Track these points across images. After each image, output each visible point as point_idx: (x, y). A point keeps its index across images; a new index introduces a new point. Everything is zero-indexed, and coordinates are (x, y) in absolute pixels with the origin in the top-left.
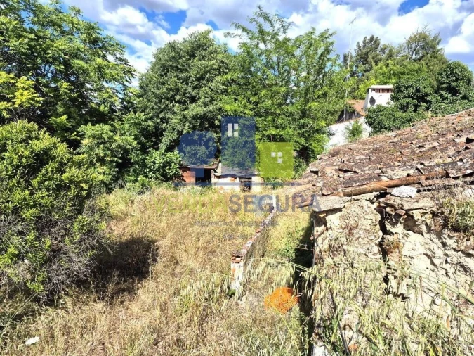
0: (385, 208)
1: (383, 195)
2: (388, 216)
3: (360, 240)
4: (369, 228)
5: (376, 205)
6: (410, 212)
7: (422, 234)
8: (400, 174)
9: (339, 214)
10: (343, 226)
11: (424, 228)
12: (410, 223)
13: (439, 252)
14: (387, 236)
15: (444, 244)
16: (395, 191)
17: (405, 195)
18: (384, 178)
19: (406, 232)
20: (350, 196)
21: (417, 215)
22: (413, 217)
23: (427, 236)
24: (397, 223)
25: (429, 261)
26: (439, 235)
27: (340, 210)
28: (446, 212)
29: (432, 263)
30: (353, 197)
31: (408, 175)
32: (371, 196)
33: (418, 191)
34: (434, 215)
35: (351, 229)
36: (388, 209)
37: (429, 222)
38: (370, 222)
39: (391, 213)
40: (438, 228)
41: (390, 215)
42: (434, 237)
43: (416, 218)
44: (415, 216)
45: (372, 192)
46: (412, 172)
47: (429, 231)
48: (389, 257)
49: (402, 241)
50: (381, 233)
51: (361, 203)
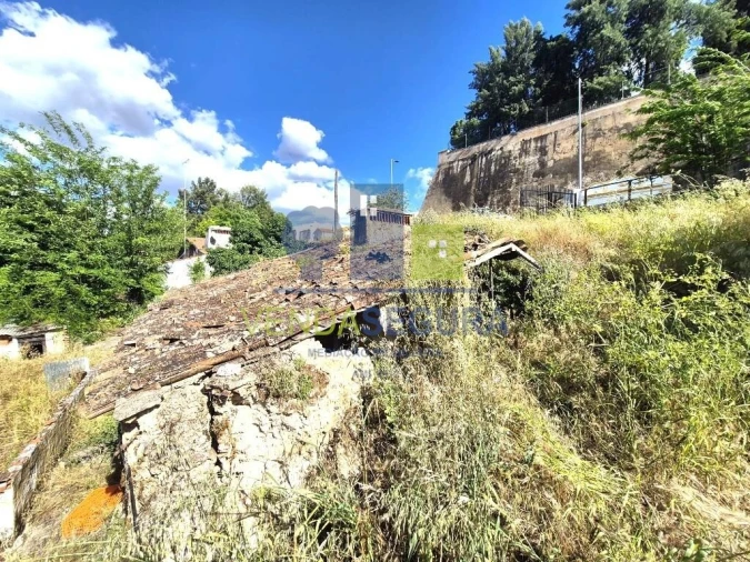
0: (210, 390)
1: (209, 375)
2: (214, 398)
3: (185, 434)
4: (194, 416)
5: (201, 386)
6: (235, 391)
7: (249, 405)
8: (226, 345)
9: (156, 411)
10: (162, 425)
11: (251, 400)
12: (237, 399)
13: (265, 420)
14: (216, 417)
15: (269, 411)
16: (221, 370)
17: (230, 374)
18: (210, 355)
19: (235, 407)
20: (170, 384)
21: (242, 392)
22: (239, 394)
23: (254, 407)
24: (224, 403)
25: (257, 428)
26: (264, 404)
27: (157, 406)
28: (267, 383)
29: (261, 431)
30: (174, 385)
31: (234, 349)
32: (195, 378)
33: (243, 366)
34: (259, 386)
35: (172, 425)
36: (214, 392)
37: (254, 394)
38: (195, 409)
39: (217, 394)
40: (262, 399)
41: (217, 397)
42: (259, 406)
43: (242, 395)
45: (196, 373)
46: (237, 342)
47: (255, 403)
48: (219, 441)
49: (232, 419)
50: (209, 416)
51: (183, 391)
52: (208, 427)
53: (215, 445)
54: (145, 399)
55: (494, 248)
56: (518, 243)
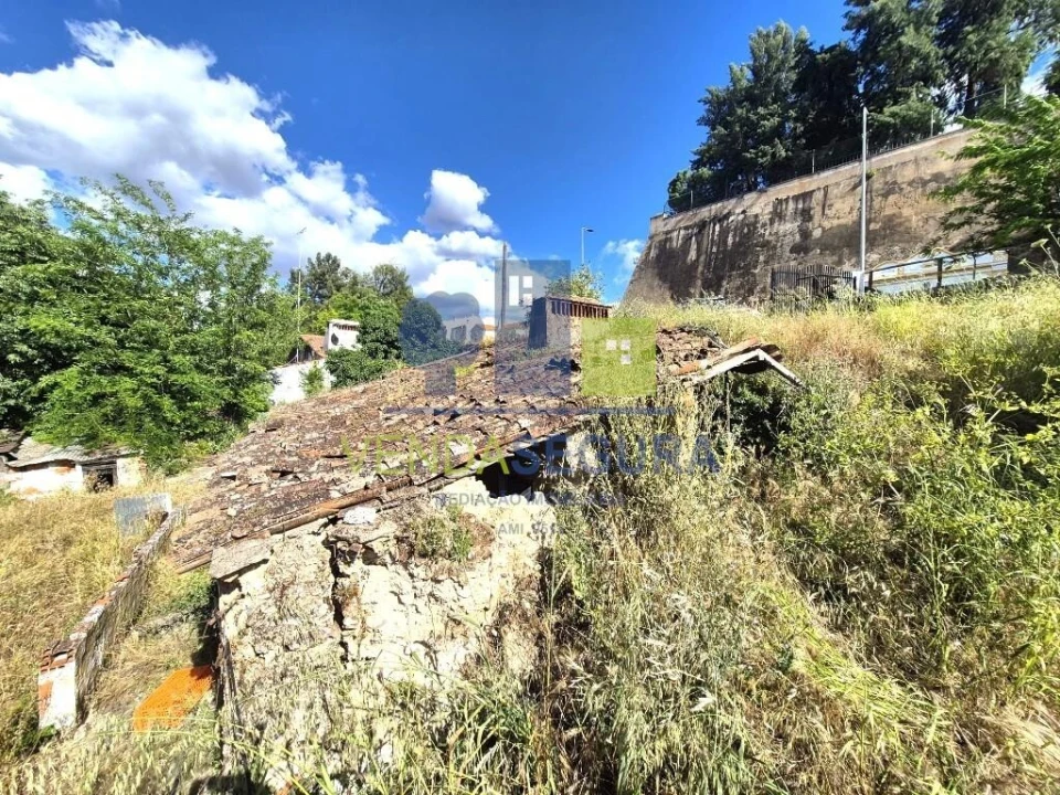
0: (335, 543)
1: (334, 521)
2: (340, 554)
3: (300, 601)
4: (312, 578)
5: (323, 536)
6: (368, 545)
7: (386, 566)
8: (356, 482)
9: (263, 567)
10: (271, 586)
11: (388, 559)
12: (370, 556)
13: (406, 585)
14: (340, 580)
15: (412, 576)
16: (349, 516)
17: (361, 519)
18: (334, 494)
19: (366, 567)
20: (281, 531)
21: (377, 547)
22: (372, 550)
23: (393, 568)
24: (352, 561)
25: (396, 598)
26: (406, 565)
27: (265, 561)
28: (412, 535)
29: (400, 602)
30: (288, 533)
31: (366, 488)
32: (315, 526)
33: (379, 511)
34: (399, 540)
35: (284, 588)
36: (340, 545)
37: (393, 550)
38: (314, 568)
39: (344, 548)
40: (403, 557)
41: (343, 552)
42: (400, 568)
43: (376, 551)
44: (374, 547)
45: (316, 519)
46: (371, 479)
47: (394, 562)
48: (345, 613)
49: (361, 584)
50: (332, 578)
51: (299, 542)
52: (329, 593)
53: (339, 618)
54: (249, 551)
55: (732, 355)
56: (768, 349)
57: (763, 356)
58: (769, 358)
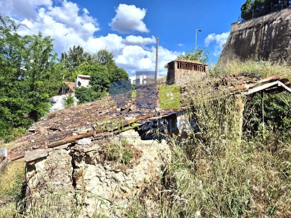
0: (74, 152)
3: (59, 175)
4: (64, 166)
5: (69, 151)
6: (87, 153)
7: (95, 165)
8: (84, 130)
9: (44, 161)
10: (47, 168)
11: (95, 161)
12: (88, 160)
13: (103, 173)
14: (76, 170)
15: (105, 169)
16: (79, 142)
17: (85, 144)
18: (74, 134)
19: (86, 165)
20: (52, 147)
21: (91, 154)
22: (89, 156)
23: (97, 165)
24: (81, 161)
25: (98, 179)
26: (103, 164)
27: (45, 158)
28: (105, 151)
29: (100, 181)
30: (55, 148)
31: (88, 132)
32: (66, 146)
33: (92, 141)
34: (100, 153)
35: (53, 169)
36: (76, 153)
37: (98, 157)
38: (65, 162)
39: (77, 155)
40: (102, 160)
41: (77, 156)
42: (100, 165)
43: (91, 156)
44: (90, 155)
45: (66, 143)
46: (90, 129)
47: (98, 162)
48: (77, 182)
49: (84, 171)
50: (72, 168)
51: (59, 152)
52: (71, 174)
53: (74, 185)
54: (40, 153)
55: (263, 83)
56: (283, 81)
57: (280, 84)
58: (283, 85)
